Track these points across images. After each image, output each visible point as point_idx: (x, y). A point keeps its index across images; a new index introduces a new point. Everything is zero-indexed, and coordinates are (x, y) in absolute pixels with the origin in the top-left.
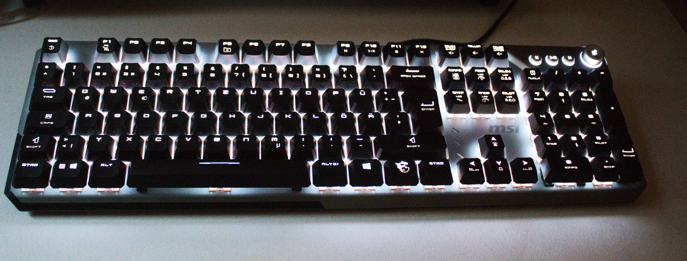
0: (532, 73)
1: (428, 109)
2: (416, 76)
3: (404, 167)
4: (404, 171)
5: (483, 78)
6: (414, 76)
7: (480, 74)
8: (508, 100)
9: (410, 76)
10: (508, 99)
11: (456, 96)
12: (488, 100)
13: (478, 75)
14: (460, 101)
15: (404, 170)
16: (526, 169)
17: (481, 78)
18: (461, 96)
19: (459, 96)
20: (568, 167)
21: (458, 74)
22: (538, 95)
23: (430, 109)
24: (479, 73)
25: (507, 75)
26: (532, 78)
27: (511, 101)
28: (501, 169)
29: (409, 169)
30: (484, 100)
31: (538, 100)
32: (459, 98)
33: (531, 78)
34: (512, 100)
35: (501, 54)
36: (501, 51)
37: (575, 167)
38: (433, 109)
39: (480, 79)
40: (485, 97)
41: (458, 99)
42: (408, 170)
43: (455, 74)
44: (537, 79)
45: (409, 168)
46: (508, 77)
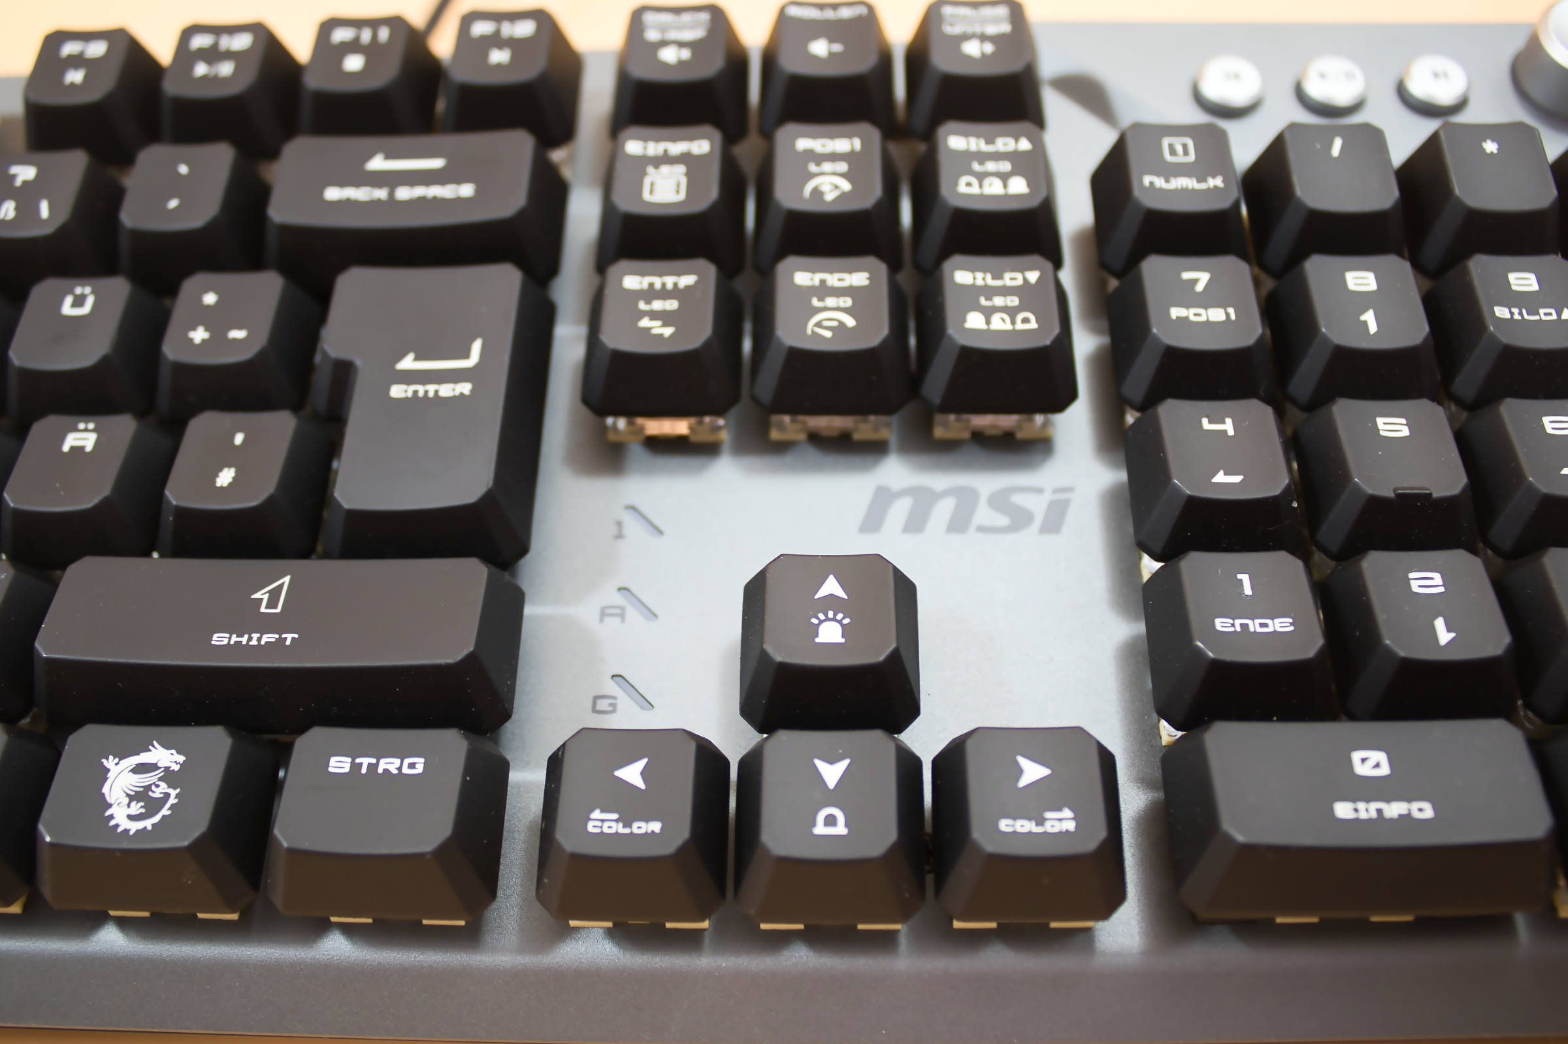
0: (1173, 152)
1: (431, 389)
2: (419, 191)
3: (148, 788)
4: (131, 818)
5: (837, 187)
6: (404, 193)
7: (827, 167)
8: (988, 322)
9: (381, 194)
10: (988, 313)
11: (642, 306)
12: (850, 322)
13: (813, 168)
14: (655, 331)
15: (136, 808)
16: (1025, 826)
17: (826, 188)
18: (672, 305)
19: (657, 305)
20: (1361, 806)
21: (681, 169)
22: (1200, 287)
23: (446, 390)
24: (820, 158)
25: (1006, 166)
26: (1167, 181)
27: (1008, 326)
28: (830, 821)
29: (172, 807)
30: (819, 325)
31: (1193, 318)
32: (654, 315)
33: (1159, 182)
34: (1013, 322)
35: (989, 48)
36: (991, 30)
37: (1415, 806)
38: (465, 388)
39: (821, 194)
40: (831, 302)
41: (645, 323)
42: (165, 811)
43: (665, 169)
44: (1203, 186)
45: (173, 793)
46: (1004, 177)
